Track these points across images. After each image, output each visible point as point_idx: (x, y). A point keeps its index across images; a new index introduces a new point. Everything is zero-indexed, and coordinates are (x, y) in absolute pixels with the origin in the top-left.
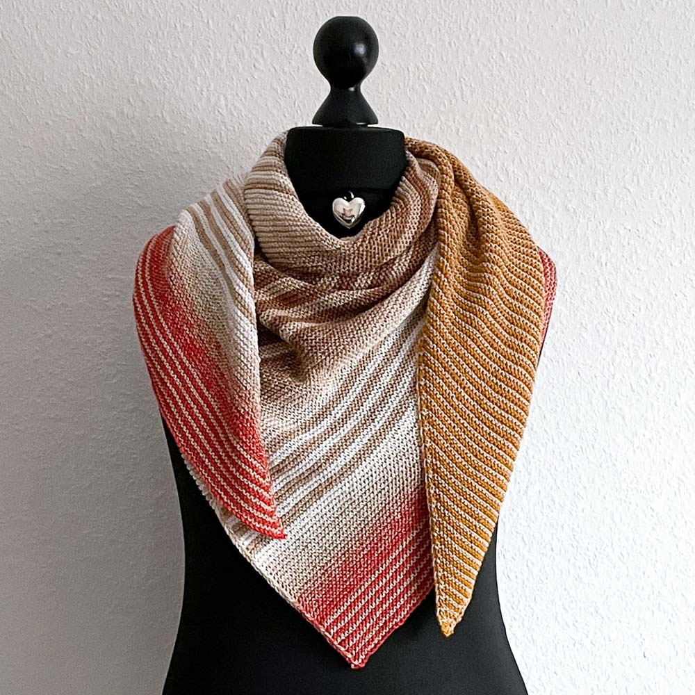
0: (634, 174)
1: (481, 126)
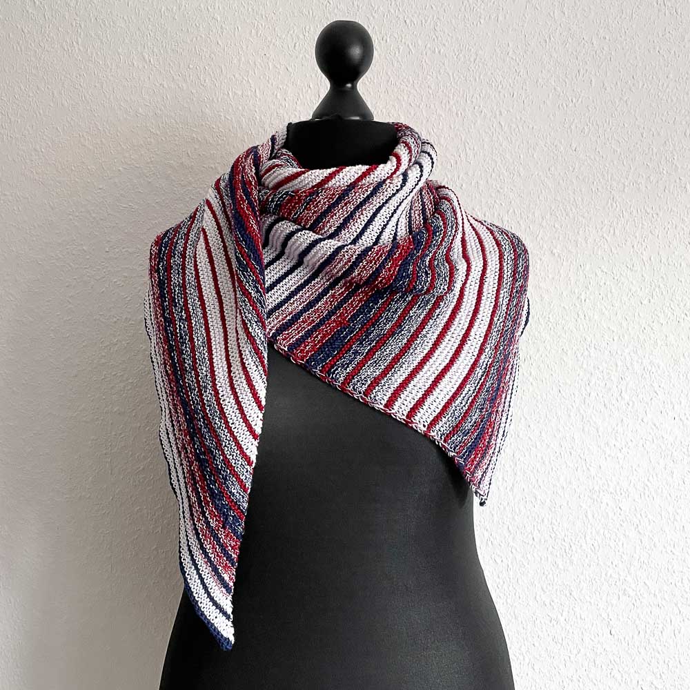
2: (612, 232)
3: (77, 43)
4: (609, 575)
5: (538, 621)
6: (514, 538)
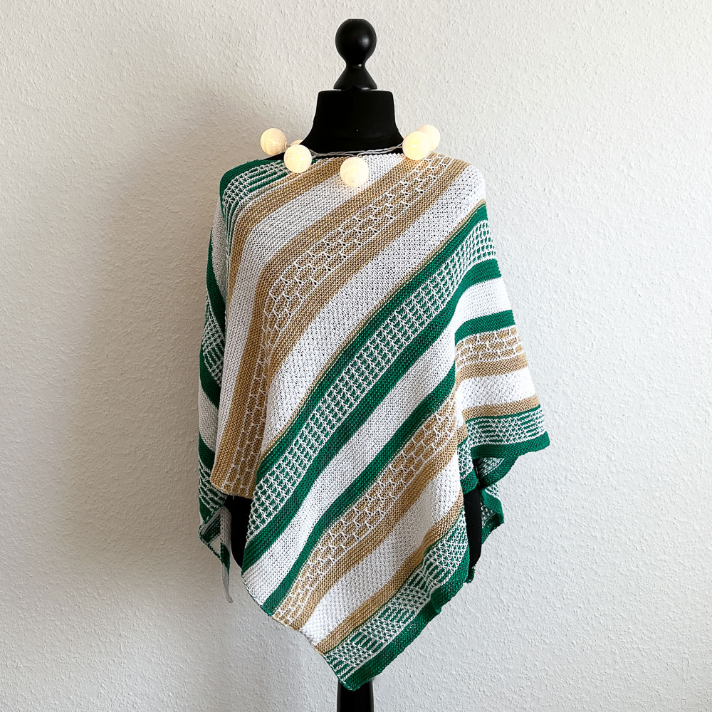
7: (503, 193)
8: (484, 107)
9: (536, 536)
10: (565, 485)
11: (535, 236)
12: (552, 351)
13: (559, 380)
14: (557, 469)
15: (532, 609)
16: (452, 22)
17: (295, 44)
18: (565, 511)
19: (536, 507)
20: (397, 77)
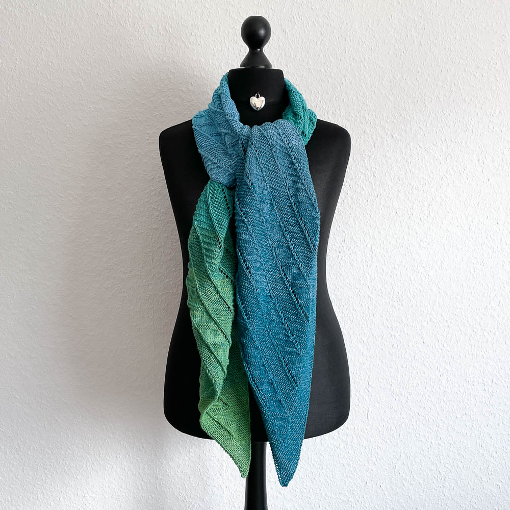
0: (424, 122)
1: (354, 98)
2: (425, 125)
3: (129, 21)
4: (422, 310)
5: (384, 337)
6: (371, 293)
7: (447, 162)
8: (433, 98)
9: (468, 424)
10: (492, 386)
11: (472, 195)
12: (483, 284)
13: (488, 305)
14: (485, 374)
15: (463, 481)
16: (409, 36)
17: (292, 54)
18: (491, 407)
19: (468, 402)
20: (367, 76)
